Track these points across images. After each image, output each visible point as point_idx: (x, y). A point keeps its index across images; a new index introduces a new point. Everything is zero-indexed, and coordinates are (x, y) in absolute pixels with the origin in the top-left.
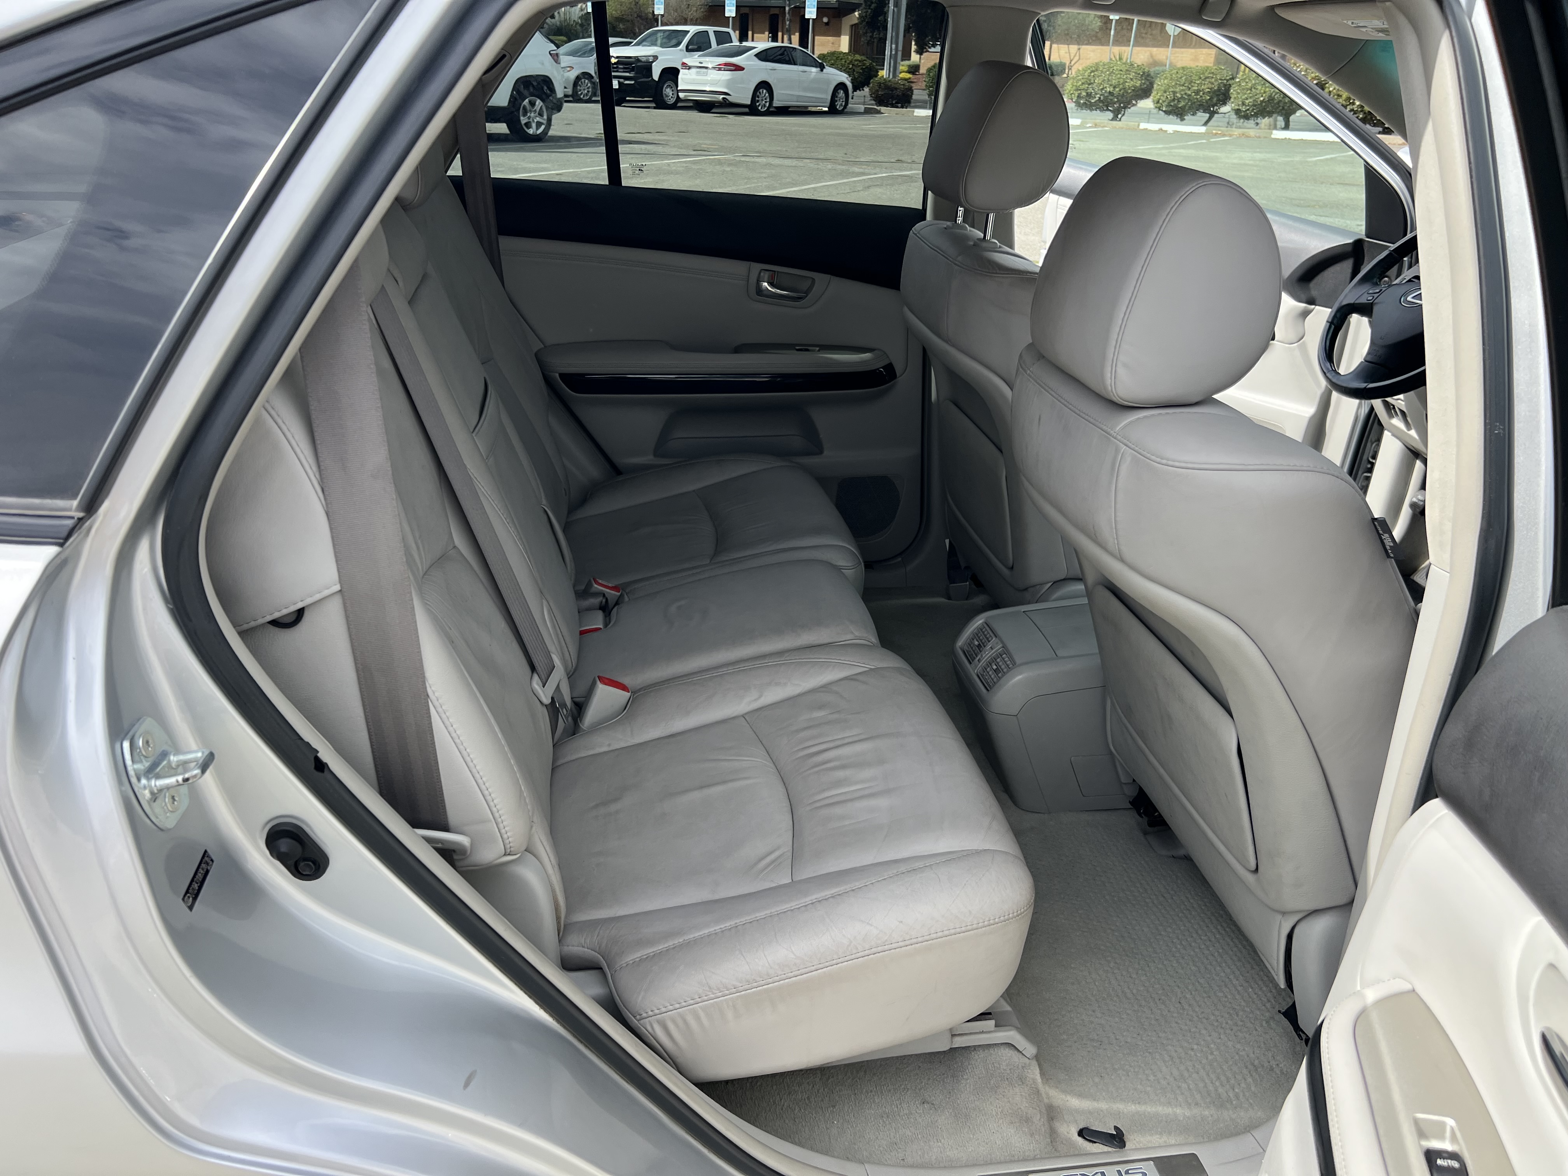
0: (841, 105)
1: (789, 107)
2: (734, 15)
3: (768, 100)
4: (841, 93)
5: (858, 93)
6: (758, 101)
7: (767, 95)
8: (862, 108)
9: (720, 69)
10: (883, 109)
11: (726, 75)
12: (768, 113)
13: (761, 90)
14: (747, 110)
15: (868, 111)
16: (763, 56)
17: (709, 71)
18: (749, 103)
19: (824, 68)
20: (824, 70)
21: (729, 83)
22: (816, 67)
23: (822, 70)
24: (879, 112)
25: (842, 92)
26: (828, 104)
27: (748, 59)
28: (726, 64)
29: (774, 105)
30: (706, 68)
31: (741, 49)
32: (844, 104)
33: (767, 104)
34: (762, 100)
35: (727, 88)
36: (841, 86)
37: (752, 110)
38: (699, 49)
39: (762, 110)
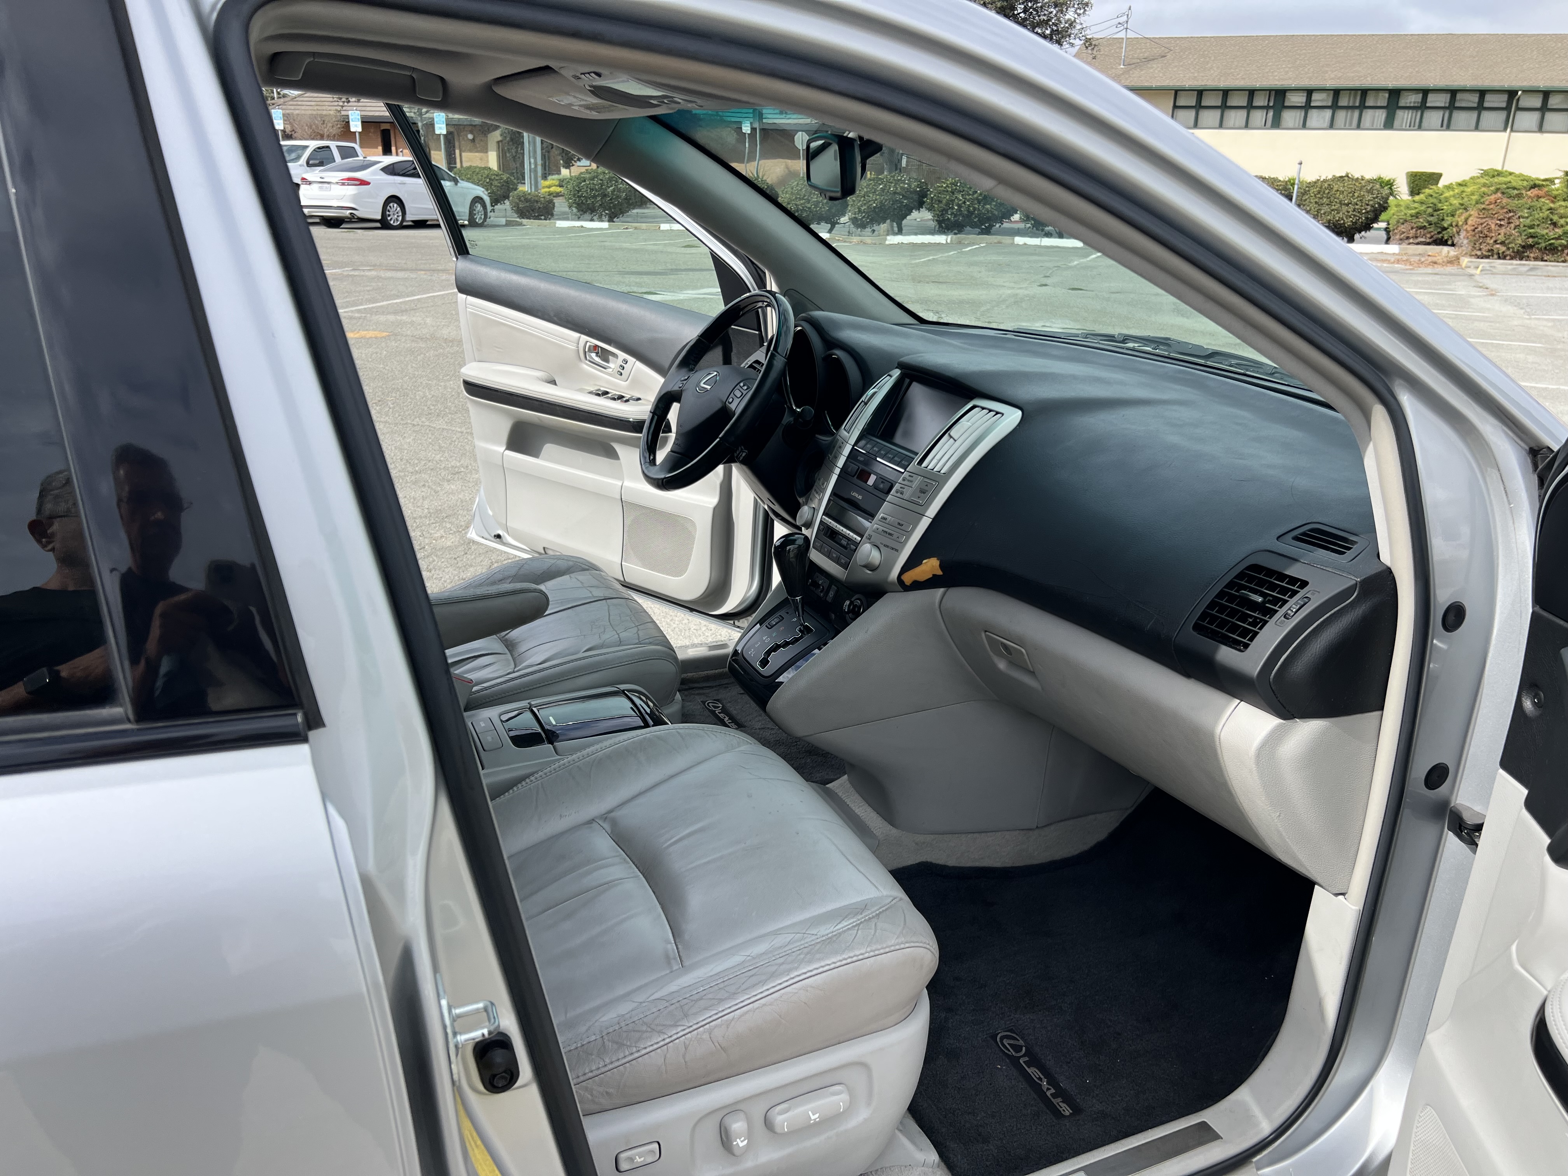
0: (481, 218)
1: (427, 221)
2: (359, 130)
3: (400, 214)
4: (479, 207)
5: (498, 207)
6: (389, 215)
7: (399, 209)
8: (503, 221)
9: (343, 184)
10: (525, 221)
11: (352, 190)
12: (402, 227)
13: (391, 205)
14: (378, 225)
15: (509, 224)
16: (390, 170)
17: (333, 186)
18: (379, 217)
19: (458, 182)
20: (459, 184)
21: (355, 198)
22: (450, 181)
23: (456, 184)
24: (521, 224)
25: (479, 205)
26: (467, 218)
27: (374, 173)
28: (349, 179)
29: (408, 219)
30: (329, 183)
31: (365, 163)
32: (483, 217)
33: (400, 218)
34: (394, 214)
35: (354, 203)
36: (478, 199)
37: (384, 224)
38: (321, 164)
39: (395, 224)
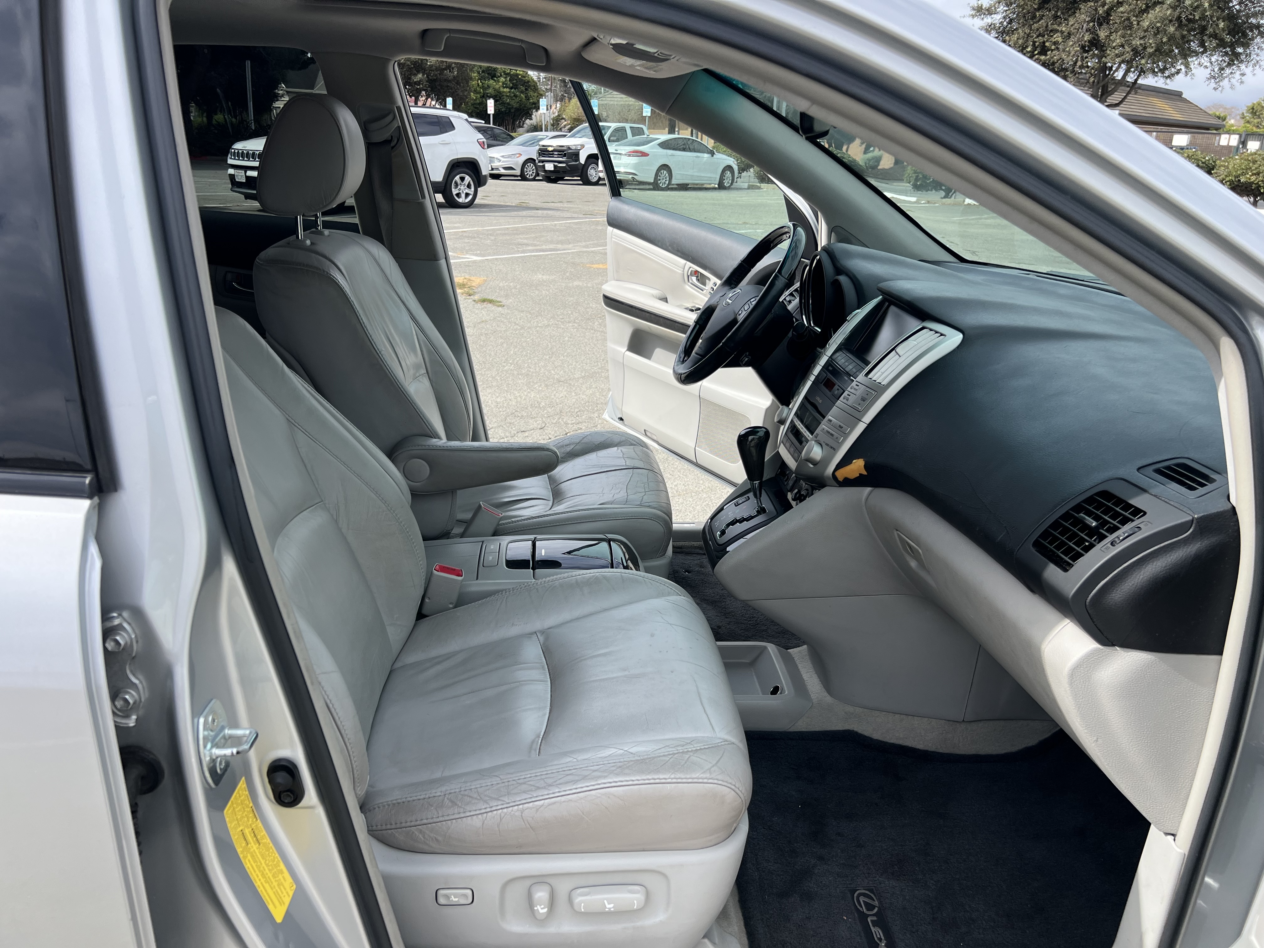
0: (728, 182)
1: (688, 184)
2: (649, 114)
3: (668, 179)
4: (728, 174)
5: (744, 174)
6: (660, 180)
7: (667, 175)
8: (746, 186)
9: (629, 156)
10: (763, 185)
11: (634, 160)
12: (667, 189)
13: (662, 171)
14: (651, 187)
15: (751, 187)
16: (665, 145)
17: (622, 156)
18: (652, 181)
19: (714, 154)
20: (714, 156)
21: (636, 166)
22: (708, 153)
23: (712, 156)
24: (759, 188)
25: (729, 172)
26: (717, 182)
27: (652, 147)
28: (634, 152)
29: (673, 183)
30: (620, 154)
31: (649, 139)
32: (730, 182)
33: (667, 182)
34: (663, 179)
35: (635, 170)
36: (729, 168)
37: (655, 186)
38: (617, 140)
39: (663, 186)
